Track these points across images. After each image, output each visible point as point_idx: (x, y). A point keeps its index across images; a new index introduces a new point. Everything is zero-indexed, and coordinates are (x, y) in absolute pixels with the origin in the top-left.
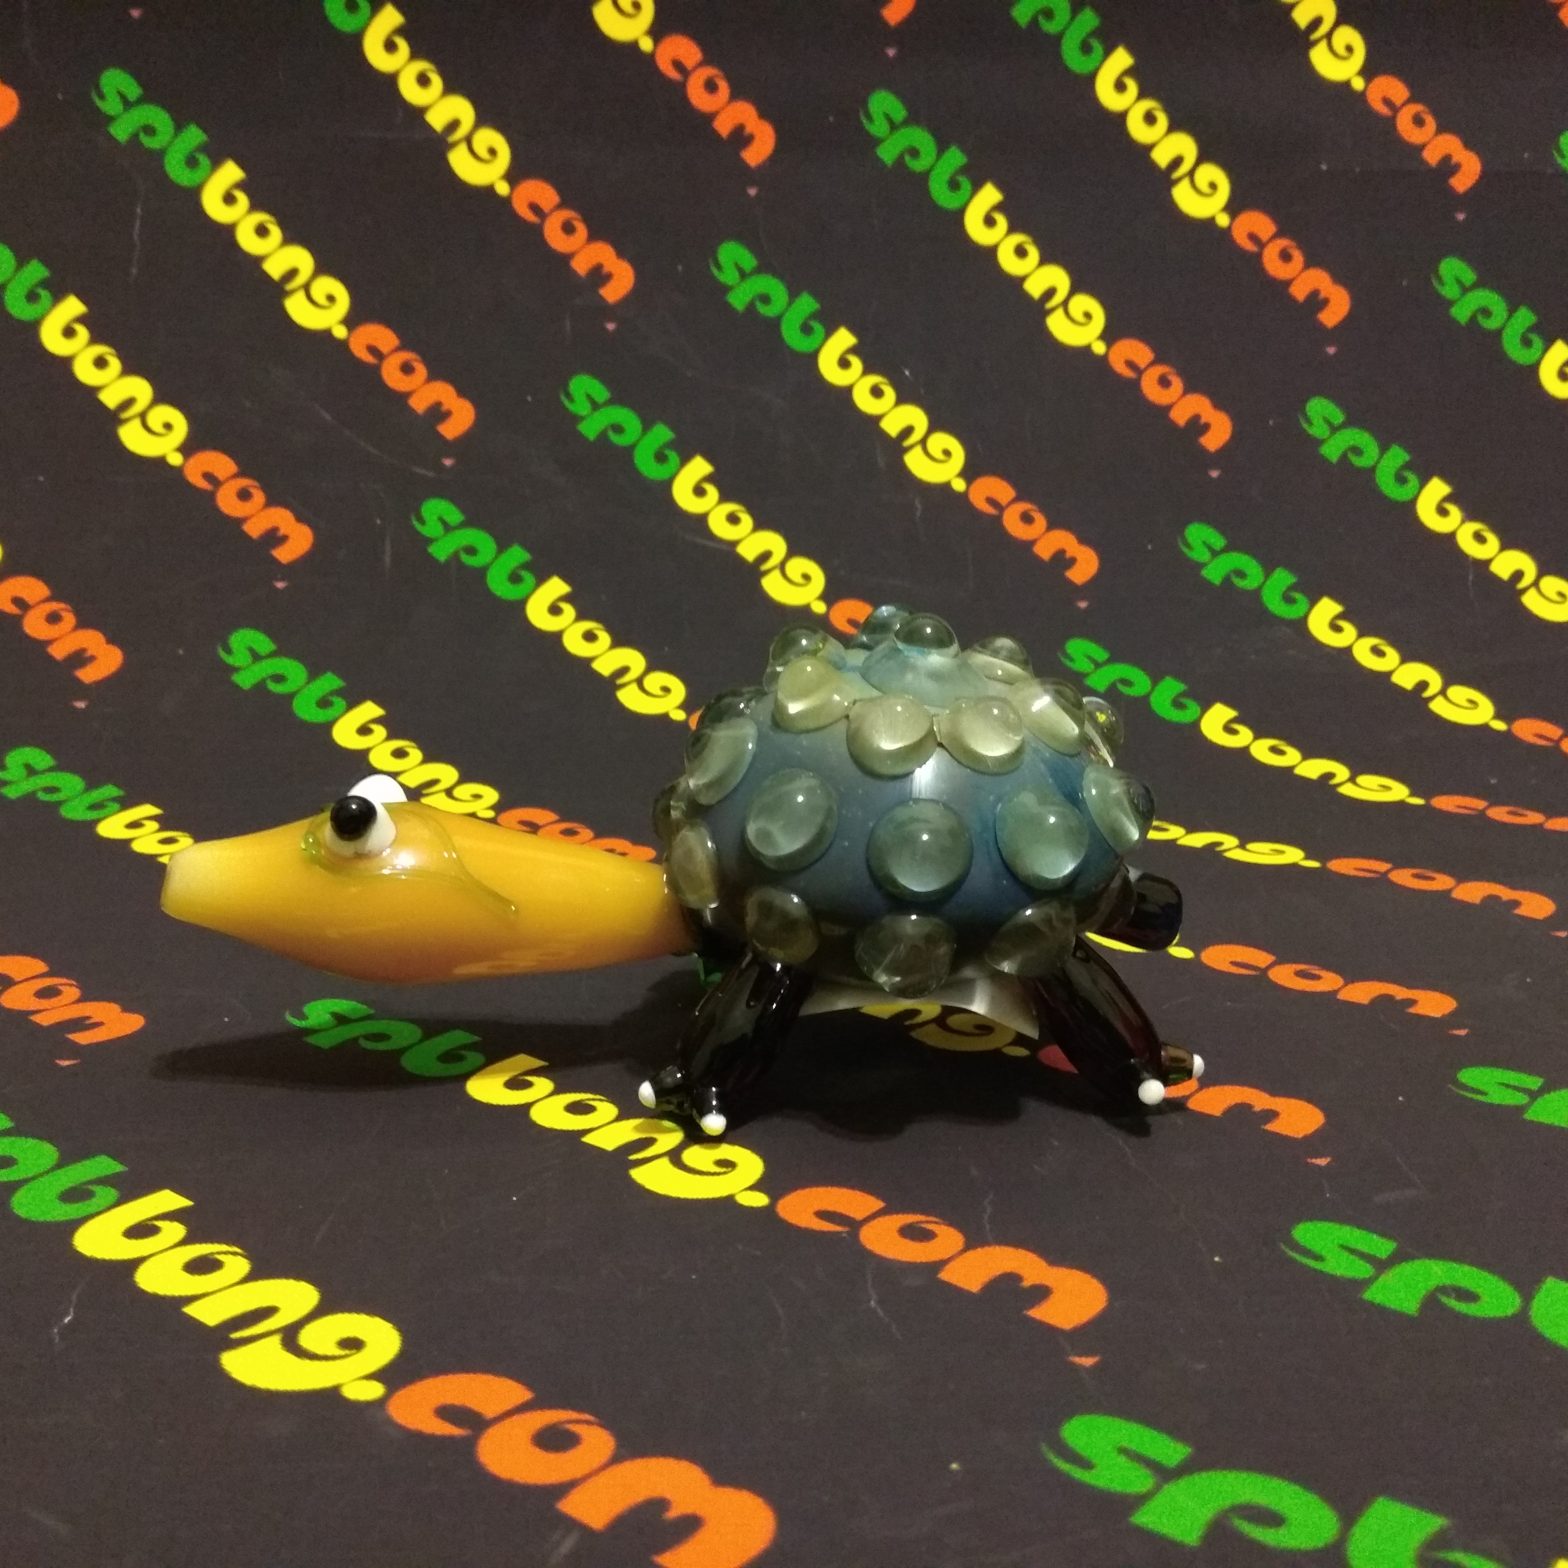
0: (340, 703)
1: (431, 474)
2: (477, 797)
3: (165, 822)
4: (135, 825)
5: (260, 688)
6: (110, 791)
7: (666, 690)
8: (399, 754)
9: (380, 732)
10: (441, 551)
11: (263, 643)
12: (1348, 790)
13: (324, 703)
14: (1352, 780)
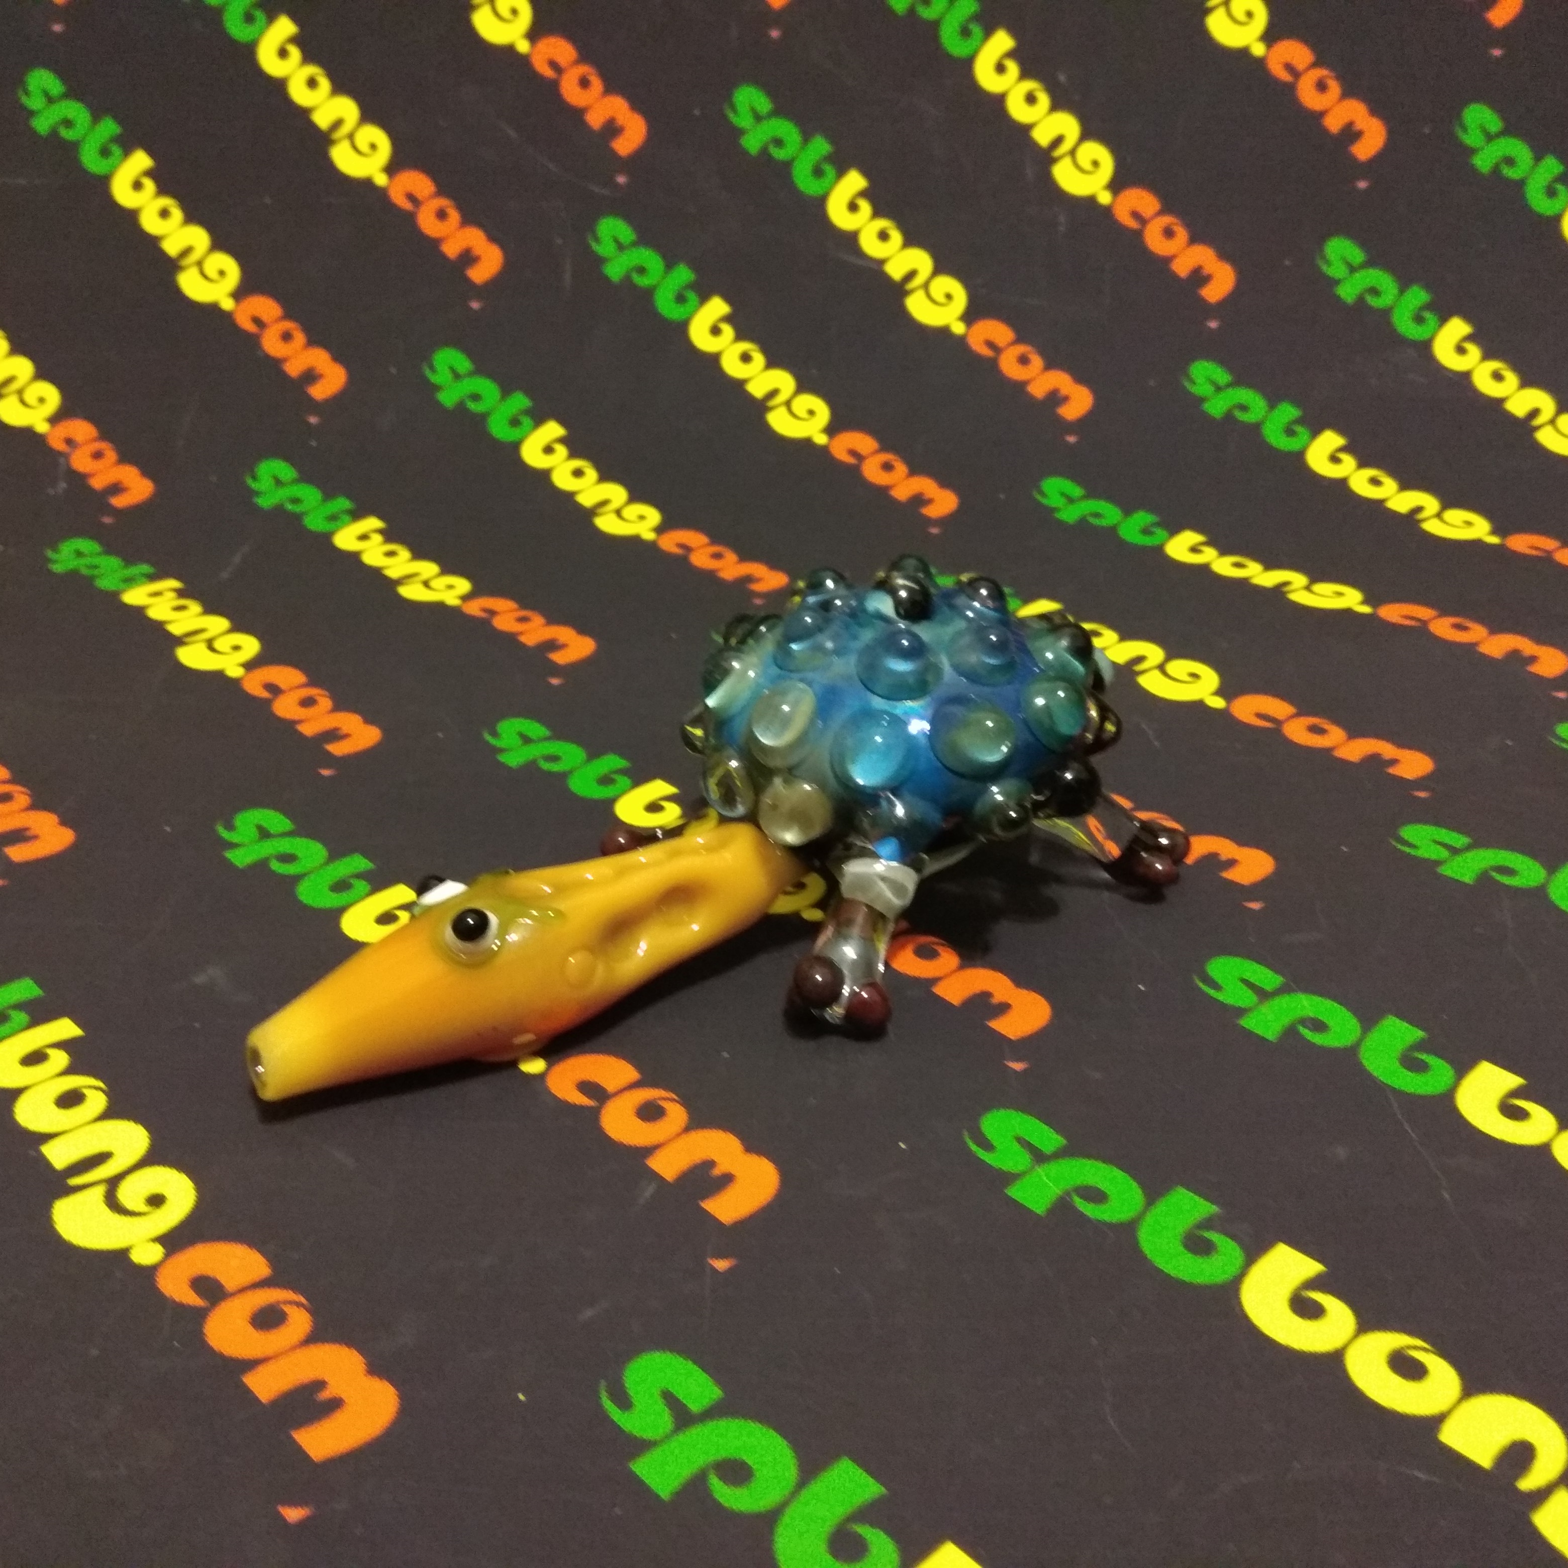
0: (527, 421)
1: (605, 192)
2: (642, 518)
3: (389, 535)
4: (364, 537)
5: (461, 407)
6: (342, 503)
7: (811, 413)
8: (578, 473)
9: (561, 451)
10: (614, 271)
11: (463, 363)
12: (1433, 527)
13: (515, 422)
14: (1439, 515)
